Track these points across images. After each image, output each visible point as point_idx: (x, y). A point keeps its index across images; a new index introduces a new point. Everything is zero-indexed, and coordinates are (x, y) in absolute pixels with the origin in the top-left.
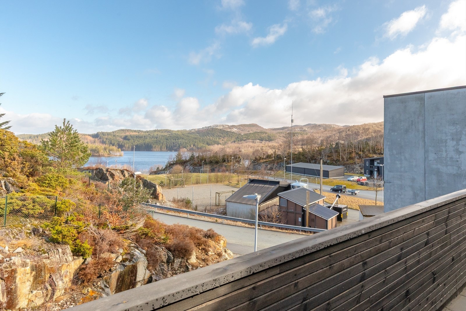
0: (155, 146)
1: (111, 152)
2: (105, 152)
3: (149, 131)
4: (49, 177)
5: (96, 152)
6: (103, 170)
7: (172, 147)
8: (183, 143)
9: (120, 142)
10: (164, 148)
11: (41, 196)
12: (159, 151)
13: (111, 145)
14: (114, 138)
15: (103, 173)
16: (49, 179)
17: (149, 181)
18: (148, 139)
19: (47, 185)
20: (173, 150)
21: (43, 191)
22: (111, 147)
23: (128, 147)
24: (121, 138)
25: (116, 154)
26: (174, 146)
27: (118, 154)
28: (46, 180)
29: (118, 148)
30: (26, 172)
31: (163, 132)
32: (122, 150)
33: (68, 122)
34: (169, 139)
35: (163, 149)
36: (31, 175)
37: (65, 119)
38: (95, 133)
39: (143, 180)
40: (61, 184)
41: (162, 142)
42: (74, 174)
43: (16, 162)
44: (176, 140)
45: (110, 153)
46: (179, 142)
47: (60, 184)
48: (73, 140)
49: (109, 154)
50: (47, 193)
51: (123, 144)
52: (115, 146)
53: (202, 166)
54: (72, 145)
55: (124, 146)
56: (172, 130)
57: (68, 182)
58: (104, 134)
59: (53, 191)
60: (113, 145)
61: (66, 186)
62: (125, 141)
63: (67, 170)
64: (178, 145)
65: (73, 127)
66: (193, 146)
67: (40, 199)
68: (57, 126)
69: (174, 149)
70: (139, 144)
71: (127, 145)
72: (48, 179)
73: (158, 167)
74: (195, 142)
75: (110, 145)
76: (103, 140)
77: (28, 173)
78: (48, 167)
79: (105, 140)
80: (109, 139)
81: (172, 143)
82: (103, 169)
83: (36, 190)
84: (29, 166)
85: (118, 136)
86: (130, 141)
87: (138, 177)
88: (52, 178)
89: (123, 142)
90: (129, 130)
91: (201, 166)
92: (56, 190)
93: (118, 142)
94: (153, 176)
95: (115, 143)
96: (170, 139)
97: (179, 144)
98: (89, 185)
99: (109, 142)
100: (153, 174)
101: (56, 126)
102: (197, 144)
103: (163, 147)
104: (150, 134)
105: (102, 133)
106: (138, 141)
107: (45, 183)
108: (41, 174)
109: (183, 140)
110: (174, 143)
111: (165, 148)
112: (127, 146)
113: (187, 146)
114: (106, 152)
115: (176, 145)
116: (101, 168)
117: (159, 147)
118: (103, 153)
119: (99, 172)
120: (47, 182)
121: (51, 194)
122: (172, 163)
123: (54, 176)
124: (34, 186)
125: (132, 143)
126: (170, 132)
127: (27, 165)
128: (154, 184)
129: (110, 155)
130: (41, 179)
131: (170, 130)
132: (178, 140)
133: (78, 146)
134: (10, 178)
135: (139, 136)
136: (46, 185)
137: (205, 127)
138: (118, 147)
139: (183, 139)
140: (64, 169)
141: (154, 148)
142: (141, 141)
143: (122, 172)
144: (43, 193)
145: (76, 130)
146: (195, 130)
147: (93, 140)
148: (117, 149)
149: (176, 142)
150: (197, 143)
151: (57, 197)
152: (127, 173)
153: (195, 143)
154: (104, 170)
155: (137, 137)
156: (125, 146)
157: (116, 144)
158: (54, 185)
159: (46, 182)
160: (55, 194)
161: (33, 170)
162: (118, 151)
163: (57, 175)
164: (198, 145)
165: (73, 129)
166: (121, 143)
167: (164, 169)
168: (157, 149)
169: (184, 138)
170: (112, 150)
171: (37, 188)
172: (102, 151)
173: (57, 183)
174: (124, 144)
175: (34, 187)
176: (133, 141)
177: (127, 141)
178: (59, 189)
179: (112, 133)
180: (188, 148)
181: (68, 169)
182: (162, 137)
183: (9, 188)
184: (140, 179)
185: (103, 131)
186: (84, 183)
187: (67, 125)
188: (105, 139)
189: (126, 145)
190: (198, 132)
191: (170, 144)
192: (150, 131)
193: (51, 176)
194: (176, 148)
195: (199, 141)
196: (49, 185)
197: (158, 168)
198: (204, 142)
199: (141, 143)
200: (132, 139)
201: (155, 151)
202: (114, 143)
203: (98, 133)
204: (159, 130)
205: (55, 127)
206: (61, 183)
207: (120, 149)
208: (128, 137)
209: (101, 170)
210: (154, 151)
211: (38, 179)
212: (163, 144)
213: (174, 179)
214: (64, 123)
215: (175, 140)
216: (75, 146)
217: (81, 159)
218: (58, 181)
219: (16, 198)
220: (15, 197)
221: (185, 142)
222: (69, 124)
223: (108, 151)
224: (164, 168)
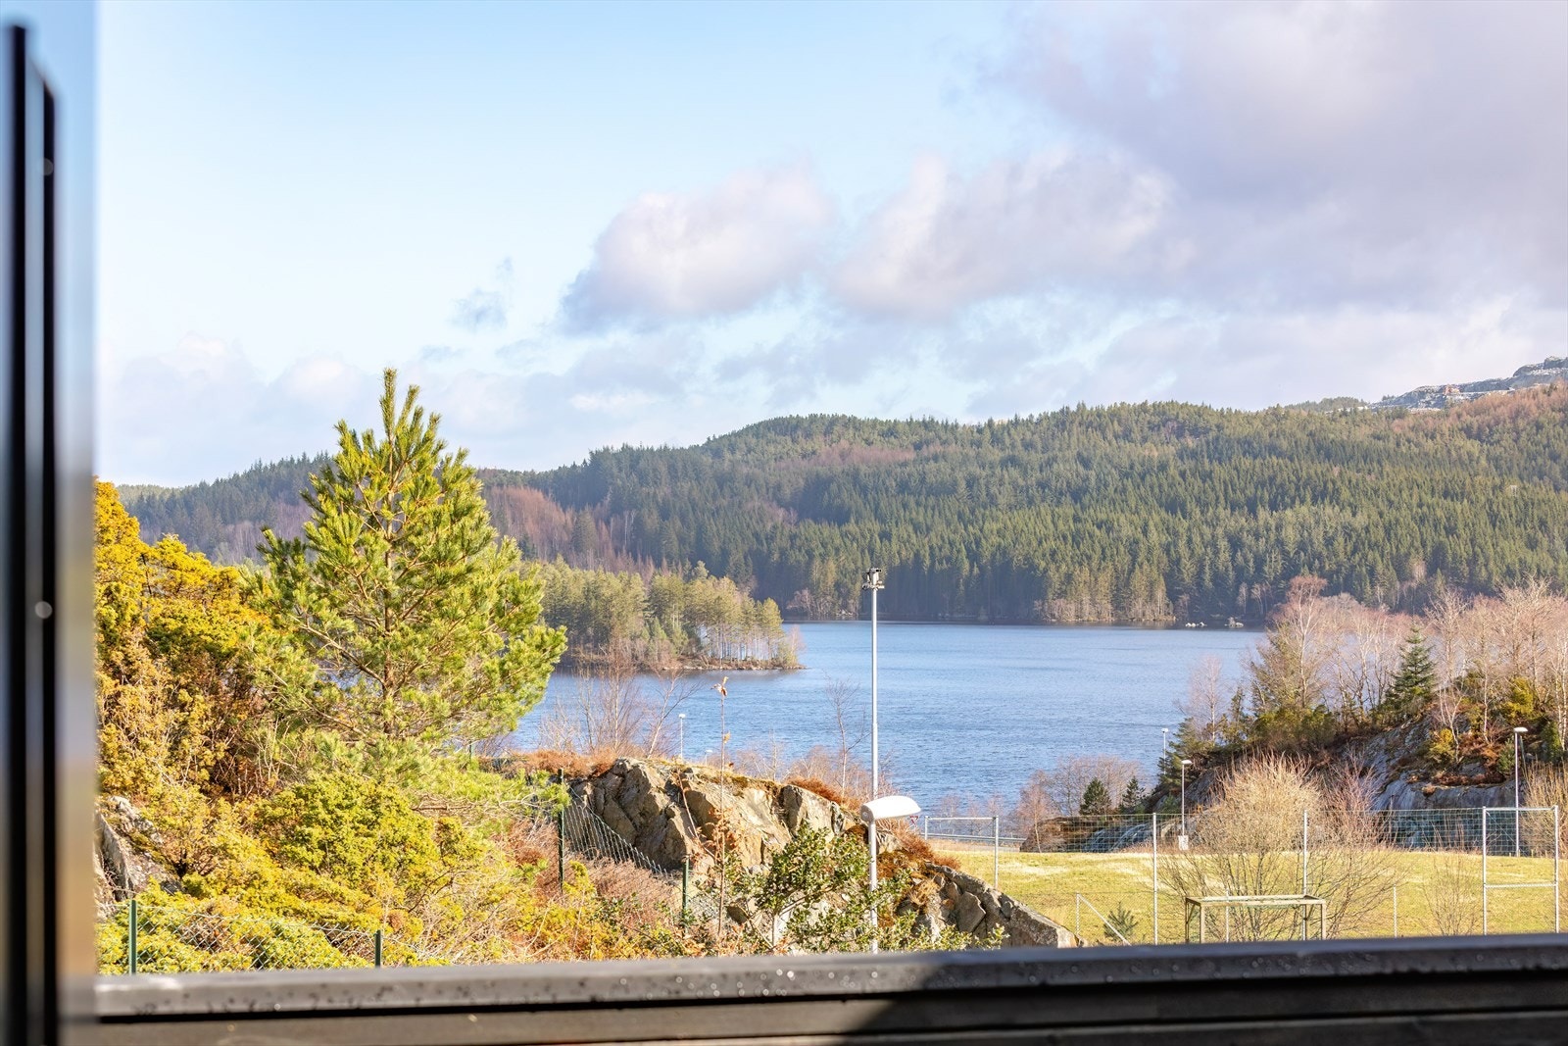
0: (1069, 577)
1: (703, 633)
2: (660, 632)
3: (1007, 428)
4: (325, 802)
5: (590, 631)
6: (648, 786)
7: (1218, 578)
8: (1329, 542)
9: (770, 538)
10: (1151, 597)
11: (291, 925)
12: (1098, 625)
13: (701, 564)
14: (725, 503)
15: (648, 810)
16: (328, 817)
17: (995, 896)
18: (1002, 501)
19: (317, 857)
20: (1235, 611)
21: (299, 891)
22: (708, 589)
23: (838, 585)
24: (781, 504)
25: (740, 655)
26: (1240, 571)
27: (758, 649)
28: (308, 821)
29: (759, 596)
30: (197, 758)
31: (1136, 435)
32: (789, 616)
33: (412, 393)
34: (1191, 506)
35: (1138, 607)
36: (222, 783)
37: (389, 376)
38: (579, 463)
39: (949, 878)
40: (393, 856)
41: (1127, 531)
42: (462, 789)
43: (141, 688)
44: (1263, 514)
45: (698, 641)
46: (1290, 535)
47: (387, 853)
48: (443, 532)
49: (693, 650)
50: (323, 908)
51: (797, 557)
52: (735, 579)
53: (1506, 787)
54: (439, 570)
55: (808, 573)
56: (1216, 407)
57: (430, 840)
58: (642, 464)
59: (355, 895)
60: (717, 571)
61: (420, 870)
62: (811, 529)
63: (420, 760)
64: (1274, 566)
65: (439, 435)
66: (1431, 572)
67: (289, 944)
68: (350, 427)
69: (1241, 600)
70: (926, 553)
71: (832, 565)
72: (323, 815)
73: (1095, 784)
74: (1451, 531)
75: (695, 565)
76: (639, 523)
77: (206, 767)
78: (309, 734)
79: (652, 521)
80: (683, 519)
81: (1223, 544)
82: (646, 769)
83: (265, 883)
84: (210, 723)
85: (749, 481)
86: (852, 527)
87: (910, 854)
88: (339, 806)
89: (793, 538)
90: (837, 428)
91: (1503, 779)
92: (369, 890)
93: (756, 535)
94: (1046, 863)
95: (732, 547)
96: (1204, 506)
97: (1291, 548)
98: (554, 883)
99: (682, 541)
100: (1049, 849)
101: (342, 428)
102: (1463, 550)
103: (1139, 581)
104: (1020, 452)
105: (626, 463)
106: (917, 528)
107: (304, 840)
108: (273, 778)
109: (1328, 511)
110: (1235, 544)
111: (1160, 594)
112: (827, 572)
113: (1372, 572)
114: (669, 632)
115: (1260, 562)
116: (634, 761)
117: (1105, 580)
118: (640, 645)
119: (618, 798)
120: (316, 832)
121: (343, 914)
122: (1218, 740)
123: (354, 794)
124: (251, 853)
125: (872, 552)
126: (1195, 432)
127: (197, 713)
128: (1035, 923)
129: (694, 657)
130: (278, 812)
131: (1201, 411)
132: (1273, 507)
133: (477, 579)
134: (119, 799)
135: (923, 481)
136: (315, 856)
137: (1548, 364)
138: (753, 584)
139: (1323, 495)
140: (401, 752)
141: (1062, 594)
142: (940, 527)
143: (786, 802)
144: (302, 905)
145: (461, 456)
146: (1441, 402)
147: (565, 526)
148: (750, 604)
149: (1257, 536)
150: (1465, 535)
151: (378, 936)
152: (820, 812)
153: (1449, 542)
154: (656, 780)
155: (903, 487)
156: (816, 575)
157: (737, 556)
158: (357, 859)
159: (309, 835)
160: (368, 917)
161: (231, 750)
162: (762, 621)
163: (367, 784)
164: (1473, 561)
165: (440, 447)
166: (783, 552)
167: (1151, 804)
168: (1086, 598)
169: (1337, 491)
170: (712, 614)
171: (269, 870)
172: (635, 623)
173: (370, 844)
174: (802, 558)
175: (250, 865)
176: (877, 527)
177: (828, 530)
178: (386, 885)
179: (707, 459)
180: (1380, 591)
181: (424, 754)
182: (1129, 483)
183: (123, 865)
184: (927, 873)
185: (635, 446)
186: (527, 866)
187: (403, 419)
188: (655, 515)
189: (817, 562)
190: (1475, 421)
191: (1199, 550)
192: (1016, 423)
193: (334, 793)
194: (1257, 593)
195: (1484, 517)
196: (331, 859)
197: (1094, 793)
198: (1543, 523)
199: (946, 550)
200: (867, 513)
201: (1072, 619)
202: (725, 553)
203: (598, 458)
204: (1099, 414)
205: (339, 436)
206: (396, 849)
207: (771, 607)
208: (834, 487)
209: (630, 783)
210: (1061, 624)
211: (260, 814)
212: (1134, 556)
213: (1226, 898)
214: (386, 403)
215: (1253, 511)
216: (459, 579)
217: (497, 676)
218: (378, 833)
219: (171, 929)
220: (162, 920)
221: (1348, 531)
222: (418, 415)
223: (677, 626)
224: (1148, 789)
